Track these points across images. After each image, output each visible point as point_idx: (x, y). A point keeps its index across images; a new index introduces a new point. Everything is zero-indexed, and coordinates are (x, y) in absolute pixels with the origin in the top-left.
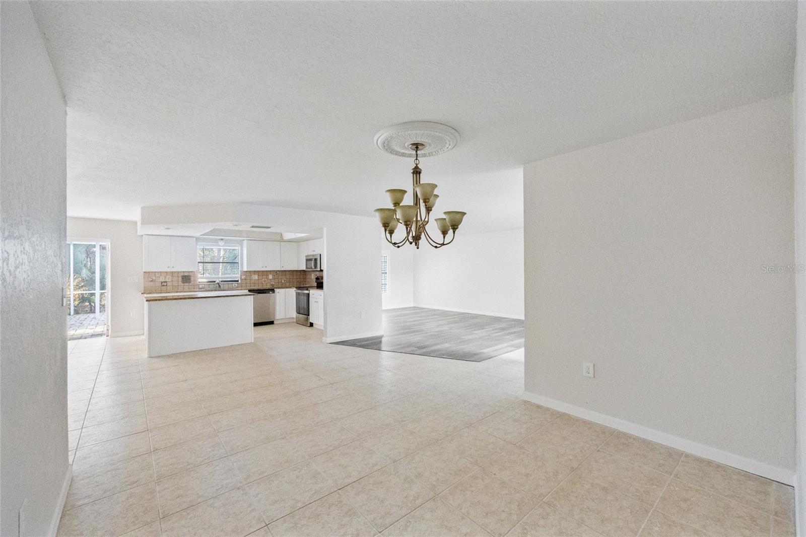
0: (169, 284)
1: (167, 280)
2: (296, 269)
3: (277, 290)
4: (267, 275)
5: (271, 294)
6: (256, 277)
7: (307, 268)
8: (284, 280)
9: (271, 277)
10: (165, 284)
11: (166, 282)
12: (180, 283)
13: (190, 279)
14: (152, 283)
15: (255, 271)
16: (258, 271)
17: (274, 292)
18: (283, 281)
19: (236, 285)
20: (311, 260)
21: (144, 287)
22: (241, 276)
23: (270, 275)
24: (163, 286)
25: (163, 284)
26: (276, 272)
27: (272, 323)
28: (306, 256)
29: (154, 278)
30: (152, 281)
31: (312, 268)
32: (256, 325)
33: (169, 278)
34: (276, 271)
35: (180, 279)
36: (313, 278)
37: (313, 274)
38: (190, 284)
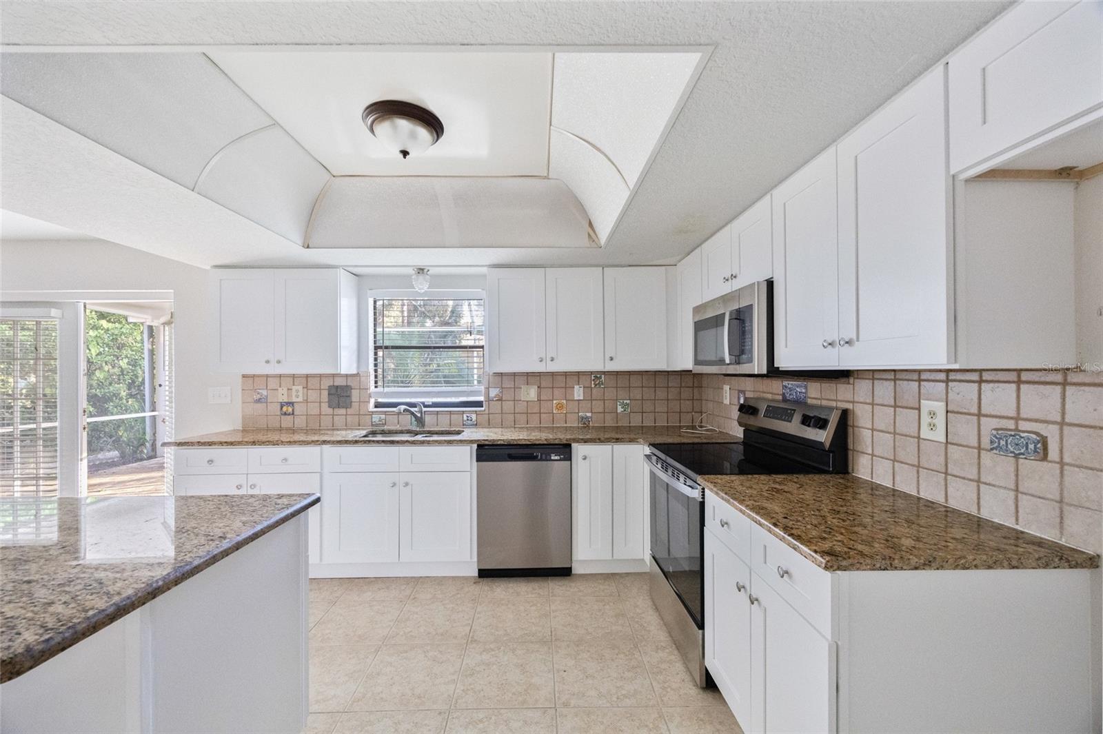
0: (298, 409)
1: (294, 399)
2: (663, 367)
3: (579, 450)
4: (568, 388)
5: (556, 466)
6: (531, 393)
7: (697, 362)
8: (624, 405)
9: (578, 393)
10: (290, 409)
11: (291, 404)
12: (326, 409)
13: (349, 396)
14: (260, 407)
15: (528, 374)
16: (540, 374)
17: (568, 458)
18: (620, 409)
19: (474, 417)
20: (717, 321)
21: (243, 417)
22: (488, 389)
23: (576, 387)
24: (285, 414)
25: (285, 409)
26: (596, 378)
27: (565, 572)
28: (697, 310)
29: (265, 393)
30: (259, 401)
31: (721, 362)
32: (484, 574)
33: (298, 393)
34: (596, 376)
35: (325, 394)
36: (727, 401)
37: (727, 388)
38: (349, 411)
